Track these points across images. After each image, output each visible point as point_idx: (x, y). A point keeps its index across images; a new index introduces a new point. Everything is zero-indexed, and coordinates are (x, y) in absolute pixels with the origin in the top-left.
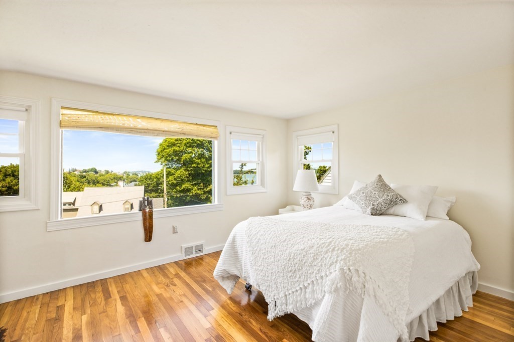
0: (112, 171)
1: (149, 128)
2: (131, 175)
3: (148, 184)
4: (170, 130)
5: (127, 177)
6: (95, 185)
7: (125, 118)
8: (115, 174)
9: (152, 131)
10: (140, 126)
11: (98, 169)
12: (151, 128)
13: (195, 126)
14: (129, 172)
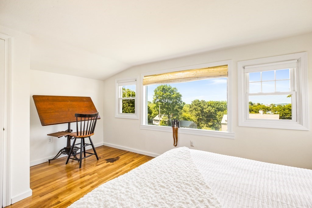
0: (262, 104)
1: (176, 78)
2: (276, 106)
3: (285, 113)
4: (190, 77)
5: (273, 108)
6: (251, 112)
7: (164, 75)
8: (263, 106)
9: (177, 80)
10: (170, 78)
11: (253, 103)
12: (177, 78)
13: (207, 70)
14: (275, 104)
